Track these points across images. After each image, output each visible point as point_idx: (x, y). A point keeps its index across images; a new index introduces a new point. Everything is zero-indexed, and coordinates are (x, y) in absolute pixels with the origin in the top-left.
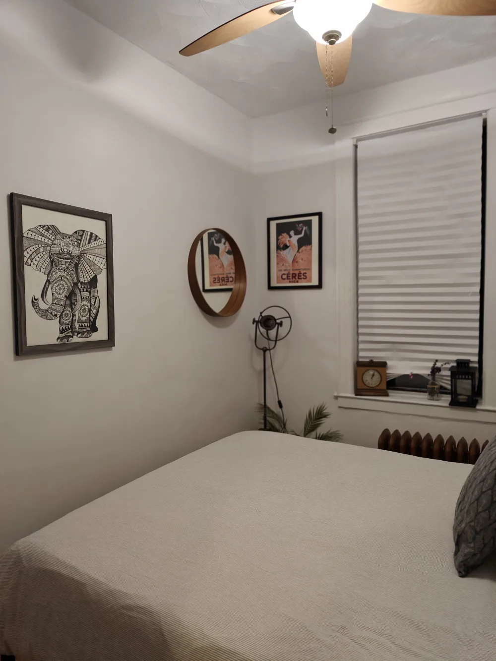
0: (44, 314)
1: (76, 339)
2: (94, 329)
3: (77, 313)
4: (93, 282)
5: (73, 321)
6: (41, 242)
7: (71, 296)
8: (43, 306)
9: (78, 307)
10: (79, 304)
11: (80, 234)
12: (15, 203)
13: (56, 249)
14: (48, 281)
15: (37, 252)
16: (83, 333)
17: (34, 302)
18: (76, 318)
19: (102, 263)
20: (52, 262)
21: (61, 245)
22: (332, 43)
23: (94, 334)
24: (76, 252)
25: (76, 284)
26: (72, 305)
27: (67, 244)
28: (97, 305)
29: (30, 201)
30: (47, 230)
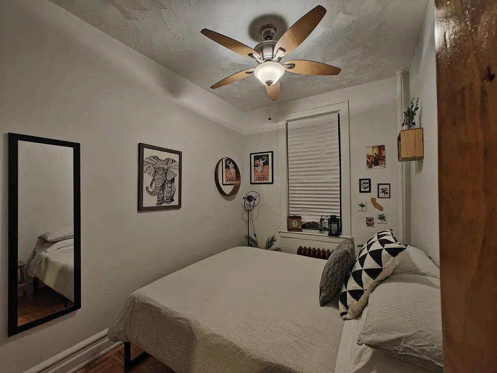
0: (151, 193)
1: (164, 204)
2: (173, 200)
3: (165, 193)
4: (173, 180)
5: (163, 197)
6: (151, 163)
7: (163, 186)
8: (151, 190)
9: (165, 191)
10: (167, 189)
11: (168, 160)
12: (141, 147)
13: (157, 166)
14: (153, 179)
15: (149, 167)
16: (167, 202)
17: (147, 189)
18: (165, 195)
19: (177, 172)
20: (155, 171)
21: (159, 164)
22: (269, 85)
23: (172, 202)
24: (166, 167)
25: (165, 181)
26: (163, 190)
27: (162, 164)
28: (174, 190)
29: (148, 146)
30: (154, 158)
